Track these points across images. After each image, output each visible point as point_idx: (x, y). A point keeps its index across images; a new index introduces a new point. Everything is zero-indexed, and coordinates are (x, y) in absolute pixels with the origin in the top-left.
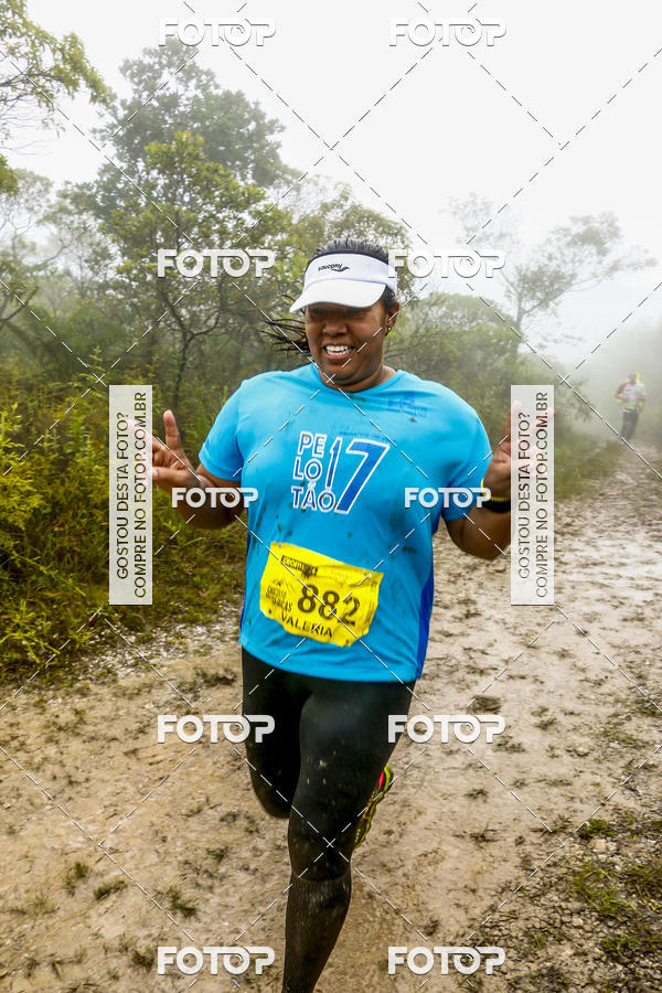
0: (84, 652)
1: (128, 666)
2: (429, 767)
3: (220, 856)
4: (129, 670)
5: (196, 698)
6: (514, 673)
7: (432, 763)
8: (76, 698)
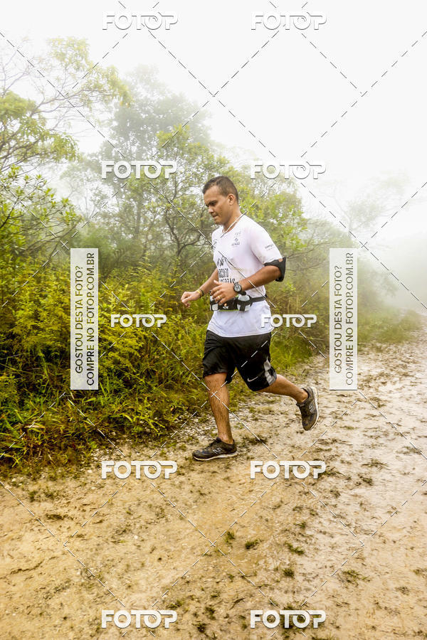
0: (174, 427)
1: (201, 435)
2: (397, 481)
3: (303, 526)
4: (203, 437)
5: (249, 451)
6: (420, 435)
7: (397, 479)
8: (181, 452)
